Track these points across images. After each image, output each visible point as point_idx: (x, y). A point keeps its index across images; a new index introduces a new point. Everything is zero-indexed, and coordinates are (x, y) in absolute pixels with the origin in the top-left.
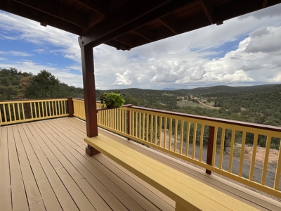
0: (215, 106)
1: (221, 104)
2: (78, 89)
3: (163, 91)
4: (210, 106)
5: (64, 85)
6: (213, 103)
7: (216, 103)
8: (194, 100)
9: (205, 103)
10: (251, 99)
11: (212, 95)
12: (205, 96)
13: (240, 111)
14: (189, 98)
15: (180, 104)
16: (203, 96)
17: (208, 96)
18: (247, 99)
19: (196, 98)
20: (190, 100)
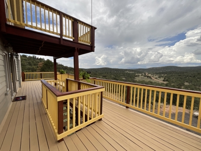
0: (164, 81)
1: (169, 80)
2: (69, 68)
3: (126, 70)
4: (160, 81)
5: (62, 65)
6: (162, 79)
7: (165, 78)
8: (148, 77)
9: (156, 78)
10: (194, 76)
11: (163, 73)
12: (157, 74)
13: (184, 85)
14: (145, 74)
15: (137, 79)
16: (155, 73)
17: (160, 73)
18: (190, 77)
19: (150, 75)
20: (145, 76)
